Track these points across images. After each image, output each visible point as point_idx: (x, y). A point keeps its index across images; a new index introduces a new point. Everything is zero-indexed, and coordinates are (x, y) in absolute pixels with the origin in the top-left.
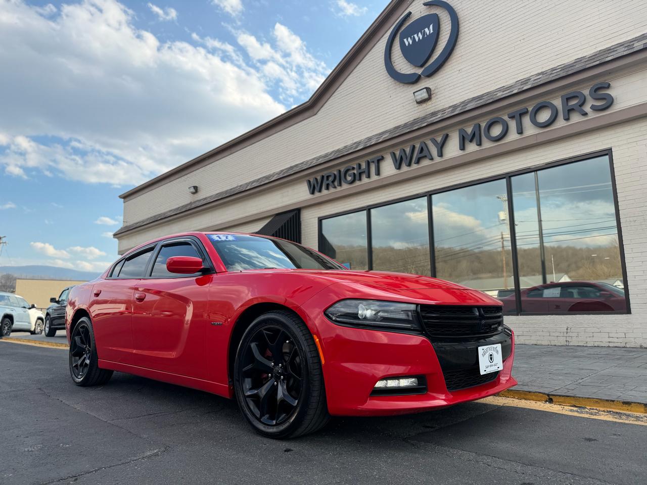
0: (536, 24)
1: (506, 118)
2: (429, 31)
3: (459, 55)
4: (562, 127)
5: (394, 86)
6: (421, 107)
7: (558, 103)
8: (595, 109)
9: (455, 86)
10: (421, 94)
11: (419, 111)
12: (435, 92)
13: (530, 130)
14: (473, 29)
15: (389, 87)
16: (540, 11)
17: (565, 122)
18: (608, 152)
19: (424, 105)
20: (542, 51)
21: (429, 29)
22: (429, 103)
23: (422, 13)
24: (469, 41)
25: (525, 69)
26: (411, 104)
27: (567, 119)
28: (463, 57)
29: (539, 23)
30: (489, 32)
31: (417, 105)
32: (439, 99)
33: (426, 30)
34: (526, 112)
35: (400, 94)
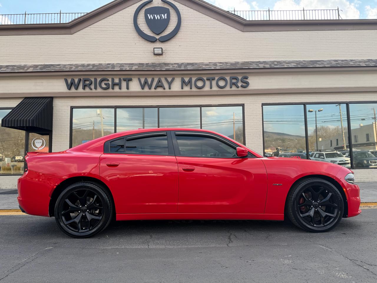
0: (219, 38)
1: (205, 79)
2: (164, 16)
3: (179, 37)
4: (228, 90)
5: (139, 39)
6: (156, 57)
7: (228, 78)
8: (242, 86)
9: (177, 53)
10: (158, 51)
11: (154, 59)
12: (165, 52)
13: (215, 88)
14: (188, 27)
15: (135, 38)
16: (221, 33)
17: (230, 88)
18: (243, 105)
19: (158, 57)
20: (221, 52)
21: (164, 15)
22: (161, 57)
23: (159, 4)
24: (186, 32)
25: (212, 58)
26: (150, 53)
27: (231, 87)
28: (182, 39)
29: (221, 38)
30: (197, 32)
31: (154, 55)
32: (167, 57)
33: (163, 15)
34: (214, 79)
35: (142, 45)
